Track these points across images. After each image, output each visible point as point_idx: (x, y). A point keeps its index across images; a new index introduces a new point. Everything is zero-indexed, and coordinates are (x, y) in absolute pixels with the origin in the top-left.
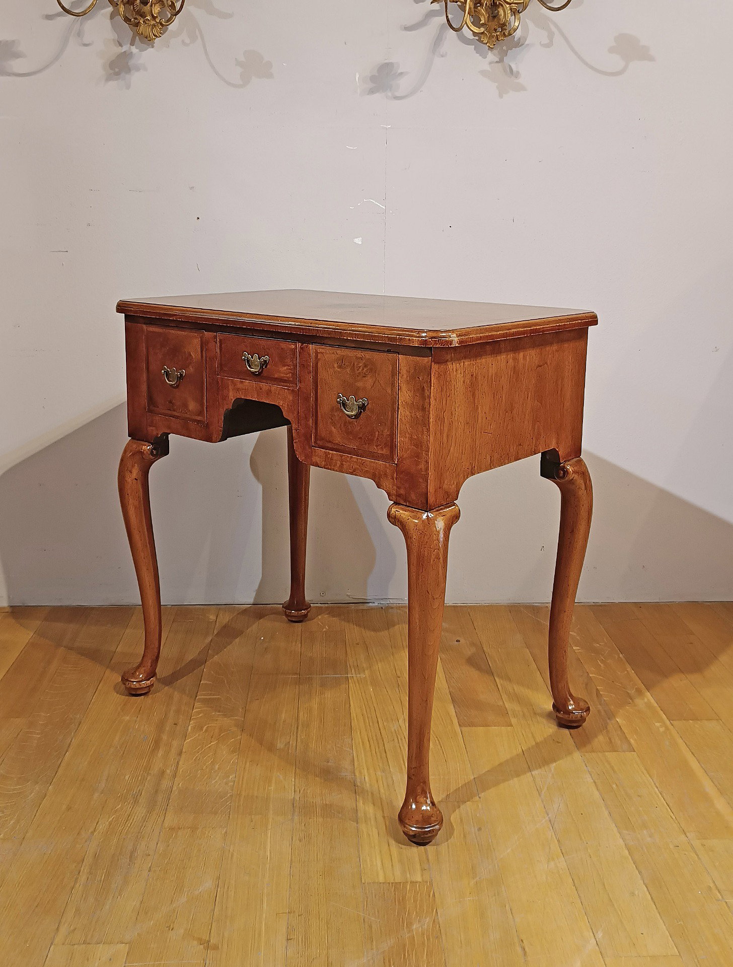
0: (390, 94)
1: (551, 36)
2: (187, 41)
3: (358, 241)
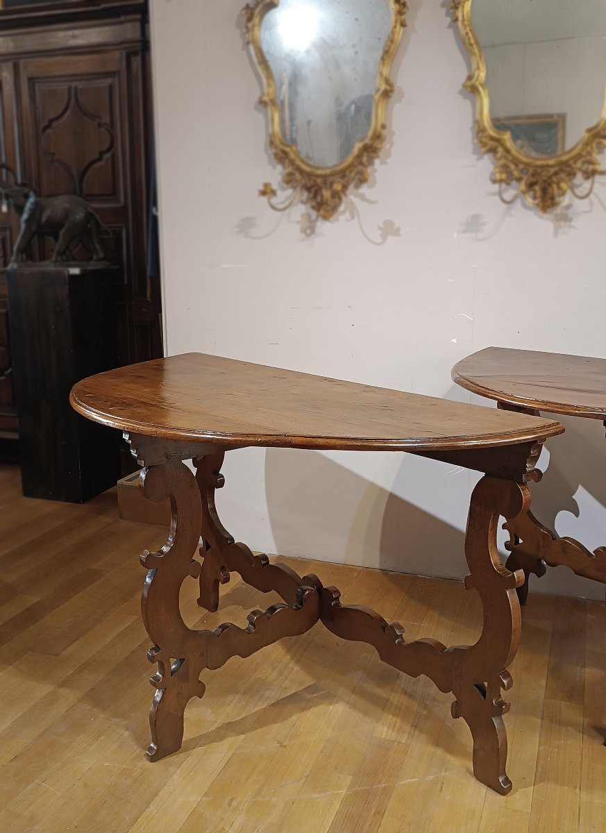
2: (349, 217)
3: (454, 341)
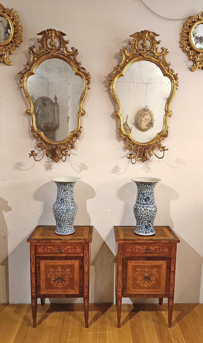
0: (117, 173)
3: (109, 210)
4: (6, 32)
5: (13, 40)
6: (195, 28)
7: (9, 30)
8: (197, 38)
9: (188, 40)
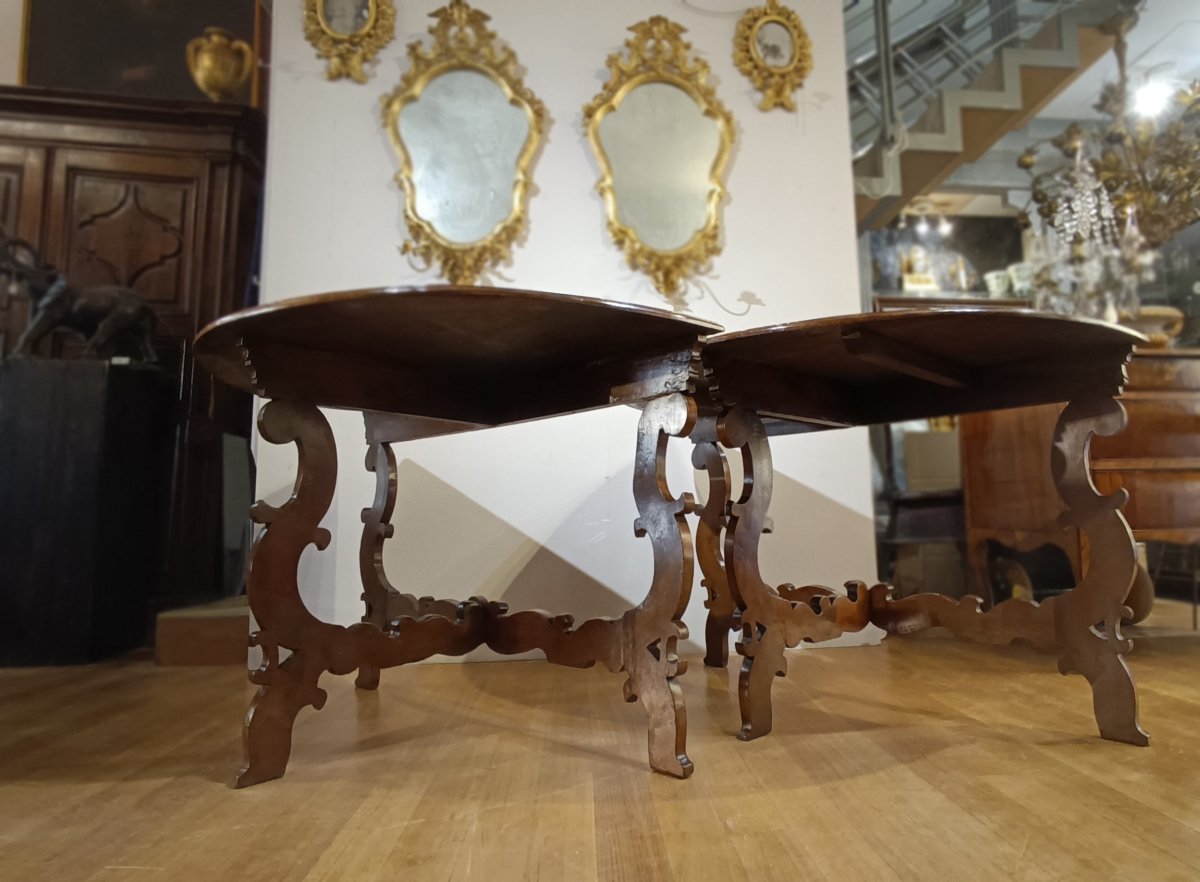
1: (702, 292)
4: (359, 15)
5: (372, 32)
6: (761, 28)
7: (365, 13)
8: (766, 47)
9: (748, 51)
